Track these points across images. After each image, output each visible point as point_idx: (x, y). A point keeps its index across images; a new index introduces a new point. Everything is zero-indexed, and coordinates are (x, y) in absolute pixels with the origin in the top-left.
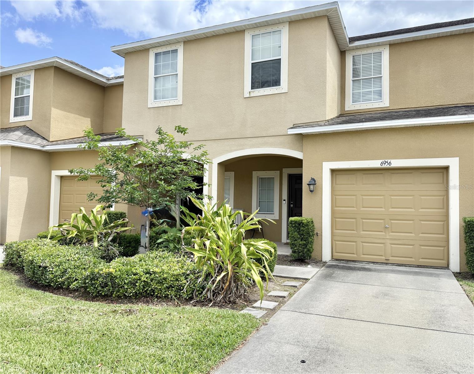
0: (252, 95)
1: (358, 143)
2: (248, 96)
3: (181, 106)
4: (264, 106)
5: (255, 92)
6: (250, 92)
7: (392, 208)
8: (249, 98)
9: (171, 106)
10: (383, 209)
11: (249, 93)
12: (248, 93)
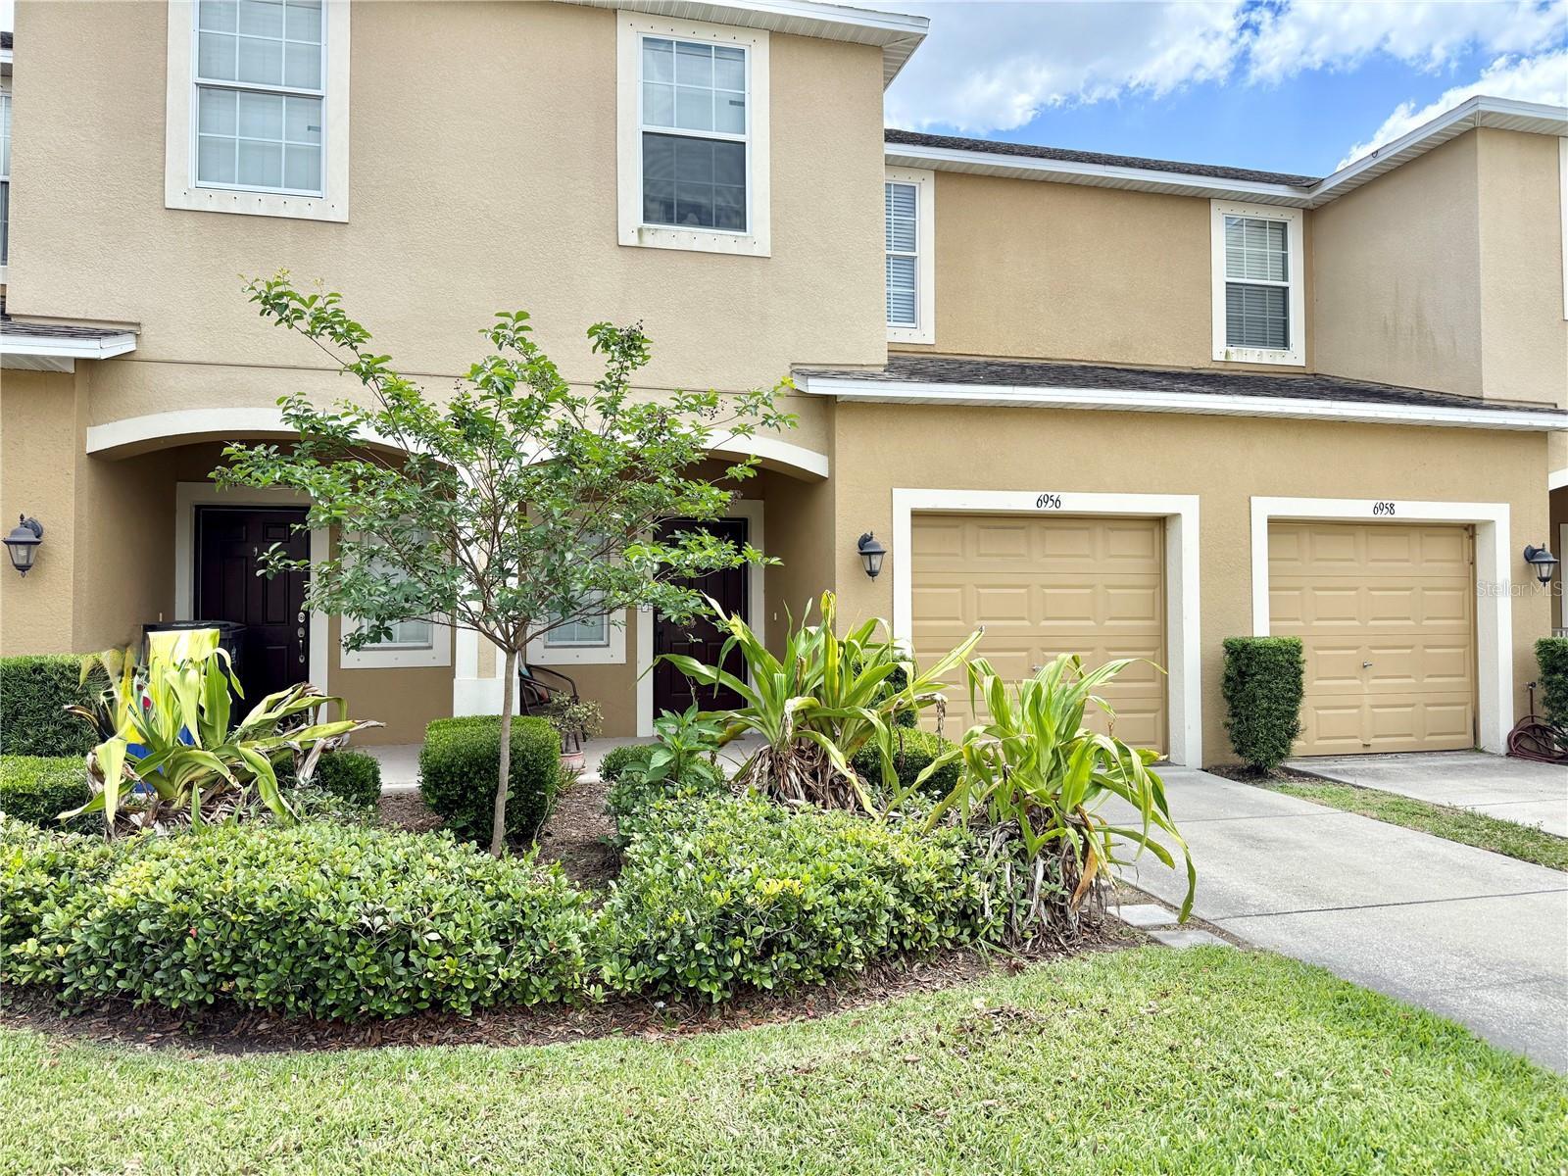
0: (649, 241)
1: (985, 440)
2: (633, 241)
3: (343, 227)
4: (691, 288)
5: (658, 234)
6: (640, 231)
7: (1047, 619)
8: (635, 250)
9: (289, 222)
10: (1026, 623)
11: (636, 234)
12: (636, 231)
